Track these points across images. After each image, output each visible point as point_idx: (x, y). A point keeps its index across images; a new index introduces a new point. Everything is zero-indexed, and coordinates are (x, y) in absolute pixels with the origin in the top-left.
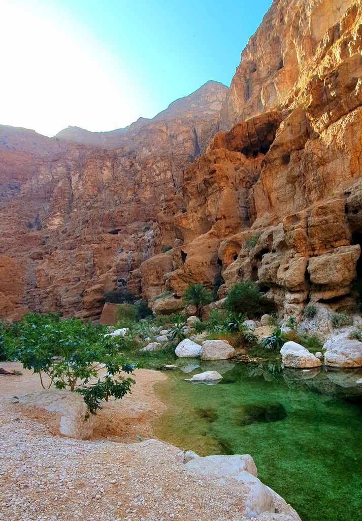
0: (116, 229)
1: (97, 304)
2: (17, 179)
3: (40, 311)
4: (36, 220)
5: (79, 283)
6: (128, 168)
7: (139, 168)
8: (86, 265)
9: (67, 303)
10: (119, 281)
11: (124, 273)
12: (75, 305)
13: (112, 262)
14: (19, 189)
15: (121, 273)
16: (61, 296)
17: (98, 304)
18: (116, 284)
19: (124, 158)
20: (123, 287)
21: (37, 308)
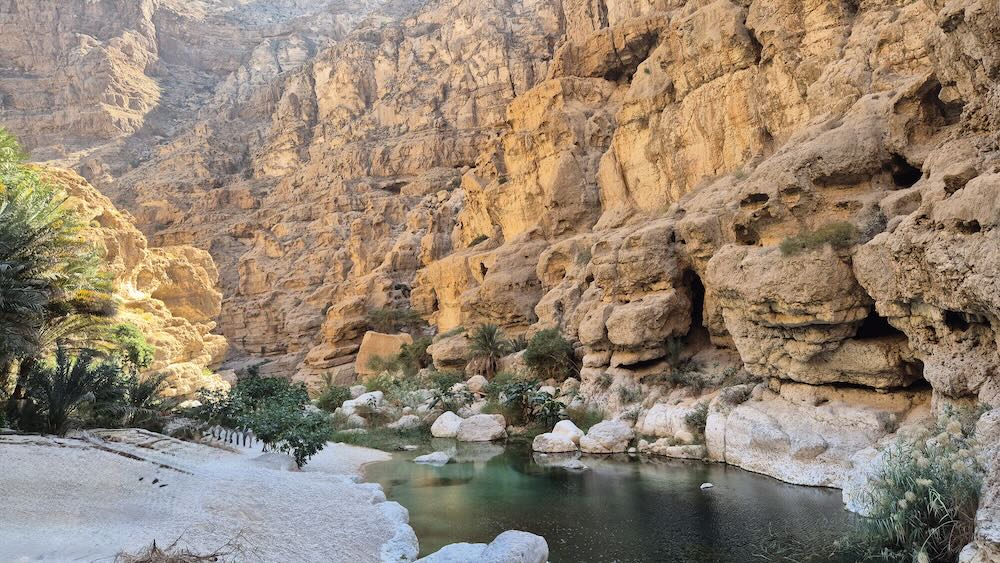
0: (398, 181)
1: (352, 332)
2: (209, 71)
3: (244, 342)
4: (244, 159)
5: (321, 288)
6: (426, 59)
7: (447, 58)
8: (337, 253)
9: (297, 329)
10: (397, 288)
11: (407, 271)
12: (312, 332)
13: (385, 250)
14: (214, 93)
15: (401, 272)
16: (284, 314)
17: (353, 334)
18: (390, 295)
19: (418, 39)
20: (403, 299)
21: (239, 335)
